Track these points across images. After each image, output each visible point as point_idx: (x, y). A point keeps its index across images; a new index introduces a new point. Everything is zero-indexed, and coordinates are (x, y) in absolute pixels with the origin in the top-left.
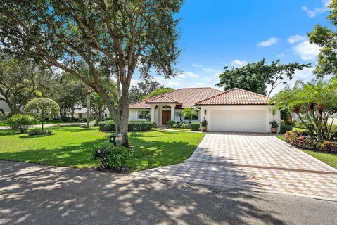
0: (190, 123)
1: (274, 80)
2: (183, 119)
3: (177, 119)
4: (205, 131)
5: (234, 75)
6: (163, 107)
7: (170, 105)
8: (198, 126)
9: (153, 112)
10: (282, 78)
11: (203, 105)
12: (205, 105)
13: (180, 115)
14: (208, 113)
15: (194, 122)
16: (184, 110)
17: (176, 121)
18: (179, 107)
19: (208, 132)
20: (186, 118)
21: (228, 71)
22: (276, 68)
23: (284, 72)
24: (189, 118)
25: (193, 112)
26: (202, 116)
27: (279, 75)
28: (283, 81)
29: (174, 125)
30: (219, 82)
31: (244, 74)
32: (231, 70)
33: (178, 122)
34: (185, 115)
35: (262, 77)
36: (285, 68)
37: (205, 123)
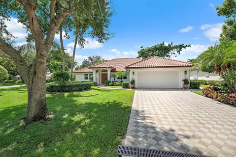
0: (122, 82)
1: (170, 54)
2: (116, 79)
3: (112, 79)
4: (133, 88)
5: (147, 51)
6: (102, 71)
7: (107, 69)
8: (128, 84)
9: (94, 75)
10: (174, 54)
11: (131, 68)
12: (133, 68)
13: (114, 76)
14: (136, 74)
15: (125, 81)
16: (117, 73)
17: (111, 81)
18: (113, 70)
19: (136, 89)
20: (119, 78)
21: (143, 49)
22: (171, 47)
23: (176, 50)
24: (121, 78)
25: (123, 74)
26: (131, 77)
27: (173, 51)
28: (175, 55)
29: (110, 84)
30: (138, 56)
31: (153, 51)
32: (145, 49)
33: (113, 82)
34: (117, 76)
35: (163, 53)
36: (176, 47)
37: (133, 82)
